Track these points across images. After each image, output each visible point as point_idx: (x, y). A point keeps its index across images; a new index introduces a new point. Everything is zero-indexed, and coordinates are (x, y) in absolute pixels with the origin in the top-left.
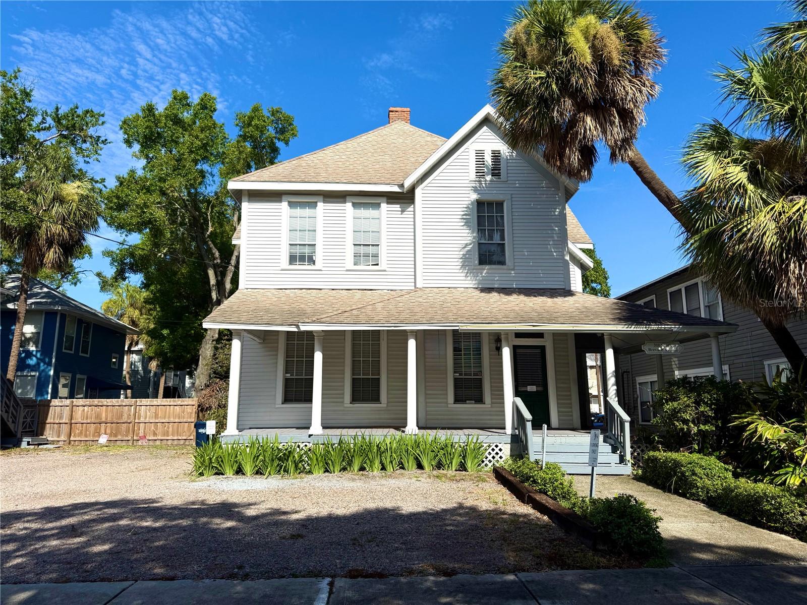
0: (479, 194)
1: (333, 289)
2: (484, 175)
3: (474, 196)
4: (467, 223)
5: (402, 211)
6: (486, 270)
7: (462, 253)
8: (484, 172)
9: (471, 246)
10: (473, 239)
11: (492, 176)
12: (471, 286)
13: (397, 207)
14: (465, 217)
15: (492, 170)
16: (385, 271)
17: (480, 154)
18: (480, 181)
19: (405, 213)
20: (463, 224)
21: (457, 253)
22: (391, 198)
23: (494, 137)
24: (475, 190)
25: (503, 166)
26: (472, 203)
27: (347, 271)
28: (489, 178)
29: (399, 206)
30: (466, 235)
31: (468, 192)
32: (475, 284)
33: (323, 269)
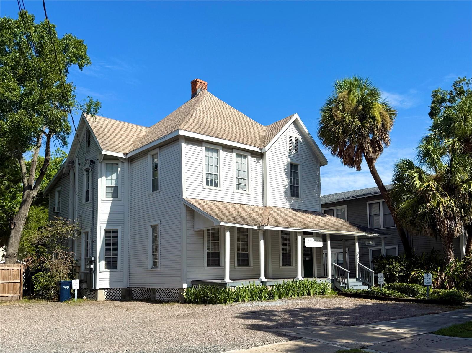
0: (290, 159)
1: (228, 203)
2: (292, 150)
3: (289, 160)
4: (286, 174)
5: (257, 162)
6: (293, 199)
7: (284, 189)
8: (292, 148)
9: (287, 186)
10: (289, 182)
11: (295, 151)
12: (288, 207)
13: (254, 159)
14: (285, 170)
15: (295, 148)
16: (250, 194)
17: (290, 137)
18: (291, 153)
19: (258, 163)
20: (284, 174)
21: (282, 189)
22: (253, 154)
23: (295, 130)
24: (289, 157)
25: (299, 146)
26: (288, 163)
27: (234, 192)
28: (294, 151)
29: (255, 159)
30: (285, 180)
31: (286, 157)
32: (289, 206)
33: (223, 190)
